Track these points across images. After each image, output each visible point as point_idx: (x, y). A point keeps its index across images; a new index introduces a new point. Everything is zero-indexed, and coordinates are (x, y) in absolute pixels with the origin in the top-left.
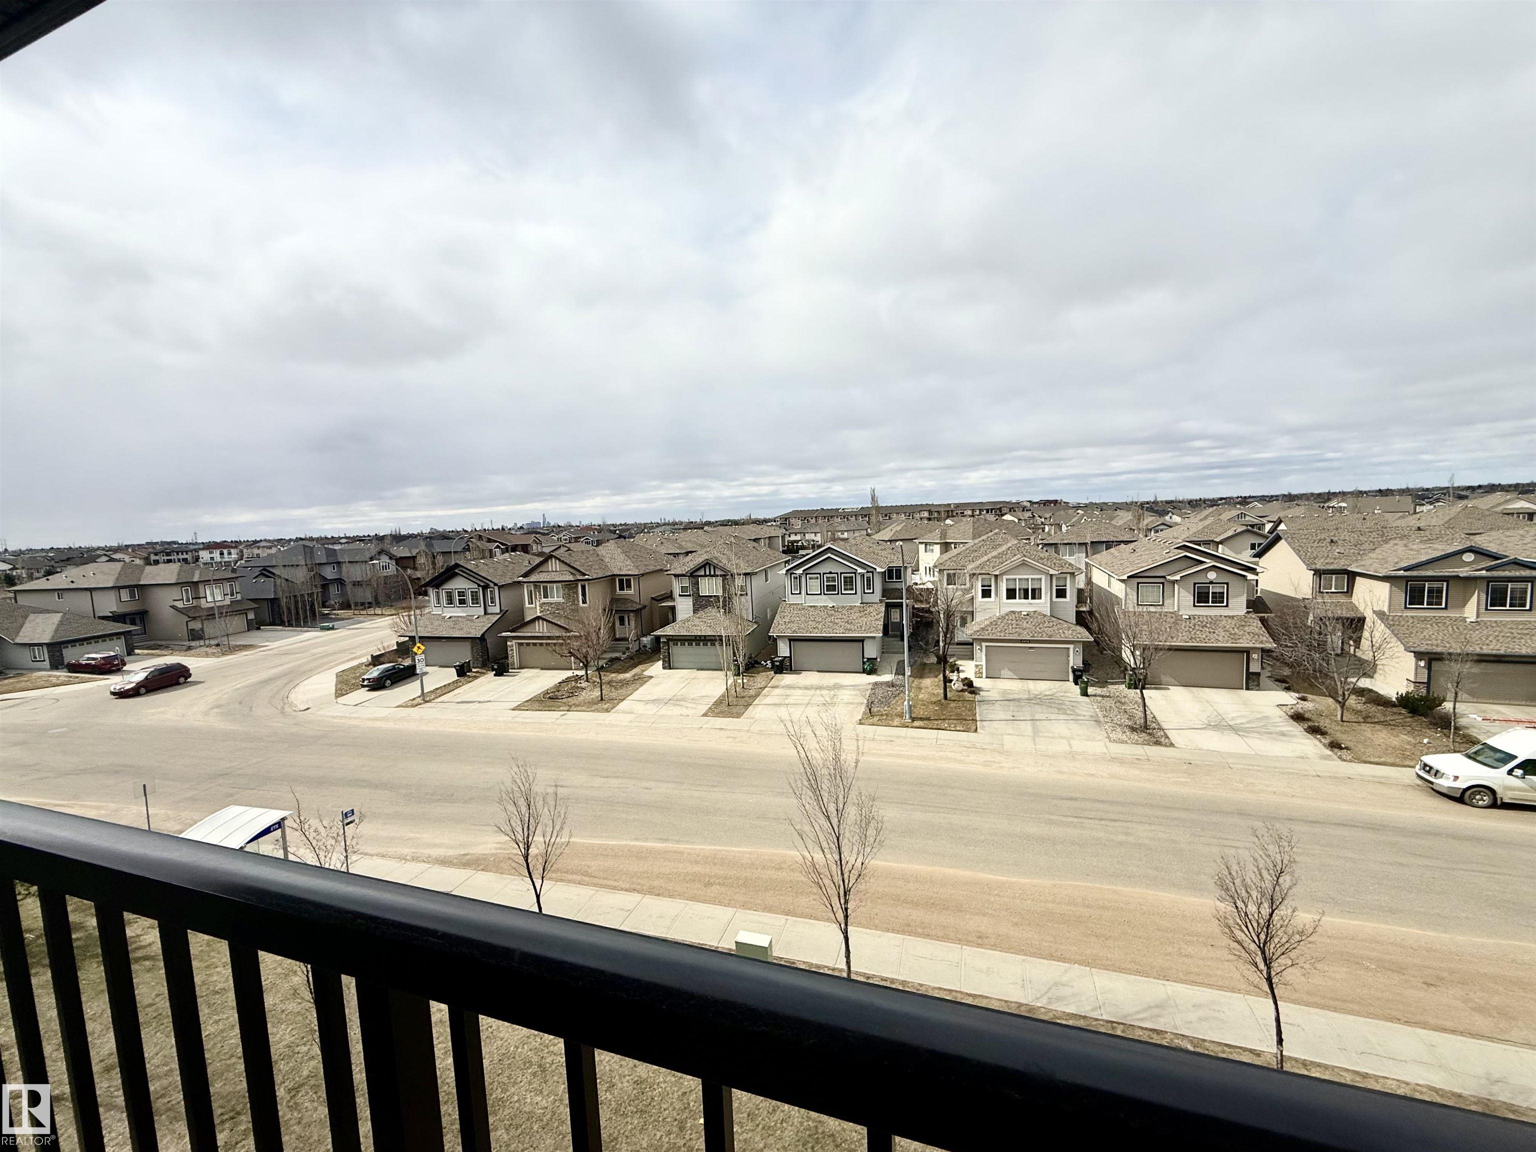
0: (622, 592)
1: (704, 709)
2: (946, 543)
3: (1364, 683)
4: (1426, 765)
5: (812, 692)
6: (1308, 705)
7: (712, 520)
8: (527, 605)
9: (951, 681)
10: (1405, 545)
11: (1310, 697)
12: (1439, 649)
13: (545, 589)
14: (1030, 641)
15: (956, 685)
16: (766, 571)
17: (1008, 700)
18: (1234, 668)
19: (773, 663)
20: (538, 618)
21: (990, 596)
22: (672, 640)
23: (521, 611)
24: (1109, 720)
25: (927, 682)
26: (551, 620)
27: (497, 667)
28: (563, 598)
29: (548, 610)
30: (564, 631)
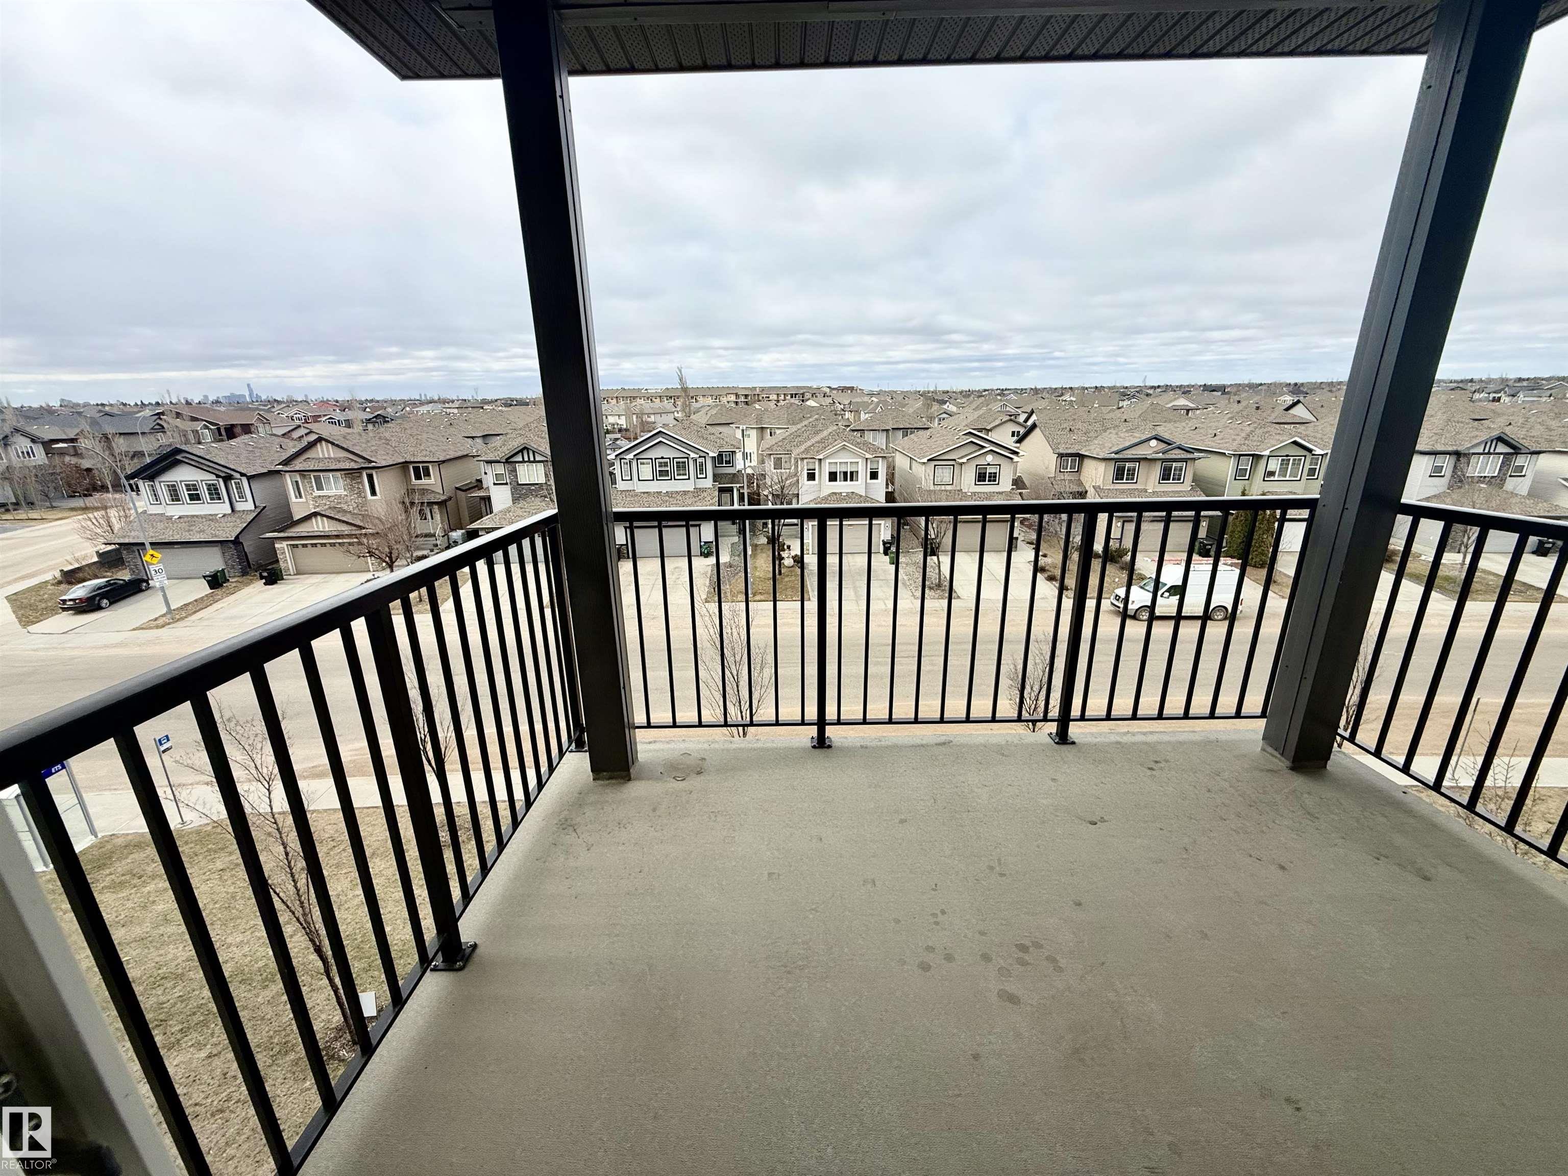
0: (419, 482)
2: (762, 428)
5: (654, 577)
8: (293, 499)
10: (1117, 434)
13: (317, 479)
15: (788, 562)
18: (1000, 535)
20: (315, 514)
21: (814, 479)
23: (286, 506)
24: (912, 582)
25: (761, 561)
26: (332, 515)
27: (265, 574)
28: (345, 489)
29: (325, 505)
30: (354, 528)
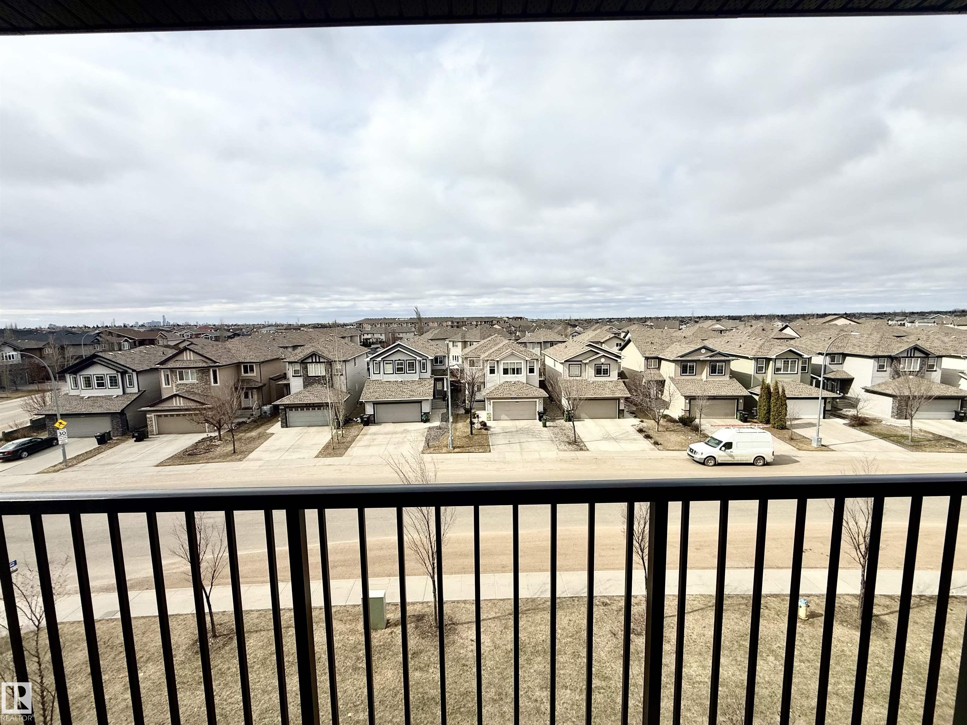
0: (246, 375)
1: (316, 453)
2: (465, 341)
3: (666, 412)
4: (691, 449)
5: (390, 436)
6: (644, 424)
7: (306, 324)
8: (164, 386)
9: (474, 423)
10: (680, 345)
11: (645, 420)
12: (694, 394)
13: (181, 374)
14: (516, 398)
15: (477, 426)
16: (355, 358)
17: (506, 433)
18: (612, 408)
19: (362, 418)
20: (175, 396)
21: (494, 373)
22: (288, 407)
23: (159, 390)
24: (558, 439)
25: (460, 425)
26: (186, 396)
27: (136, 435)
28: (197, 380)
29: (184, 389)
30: (198, 404)
